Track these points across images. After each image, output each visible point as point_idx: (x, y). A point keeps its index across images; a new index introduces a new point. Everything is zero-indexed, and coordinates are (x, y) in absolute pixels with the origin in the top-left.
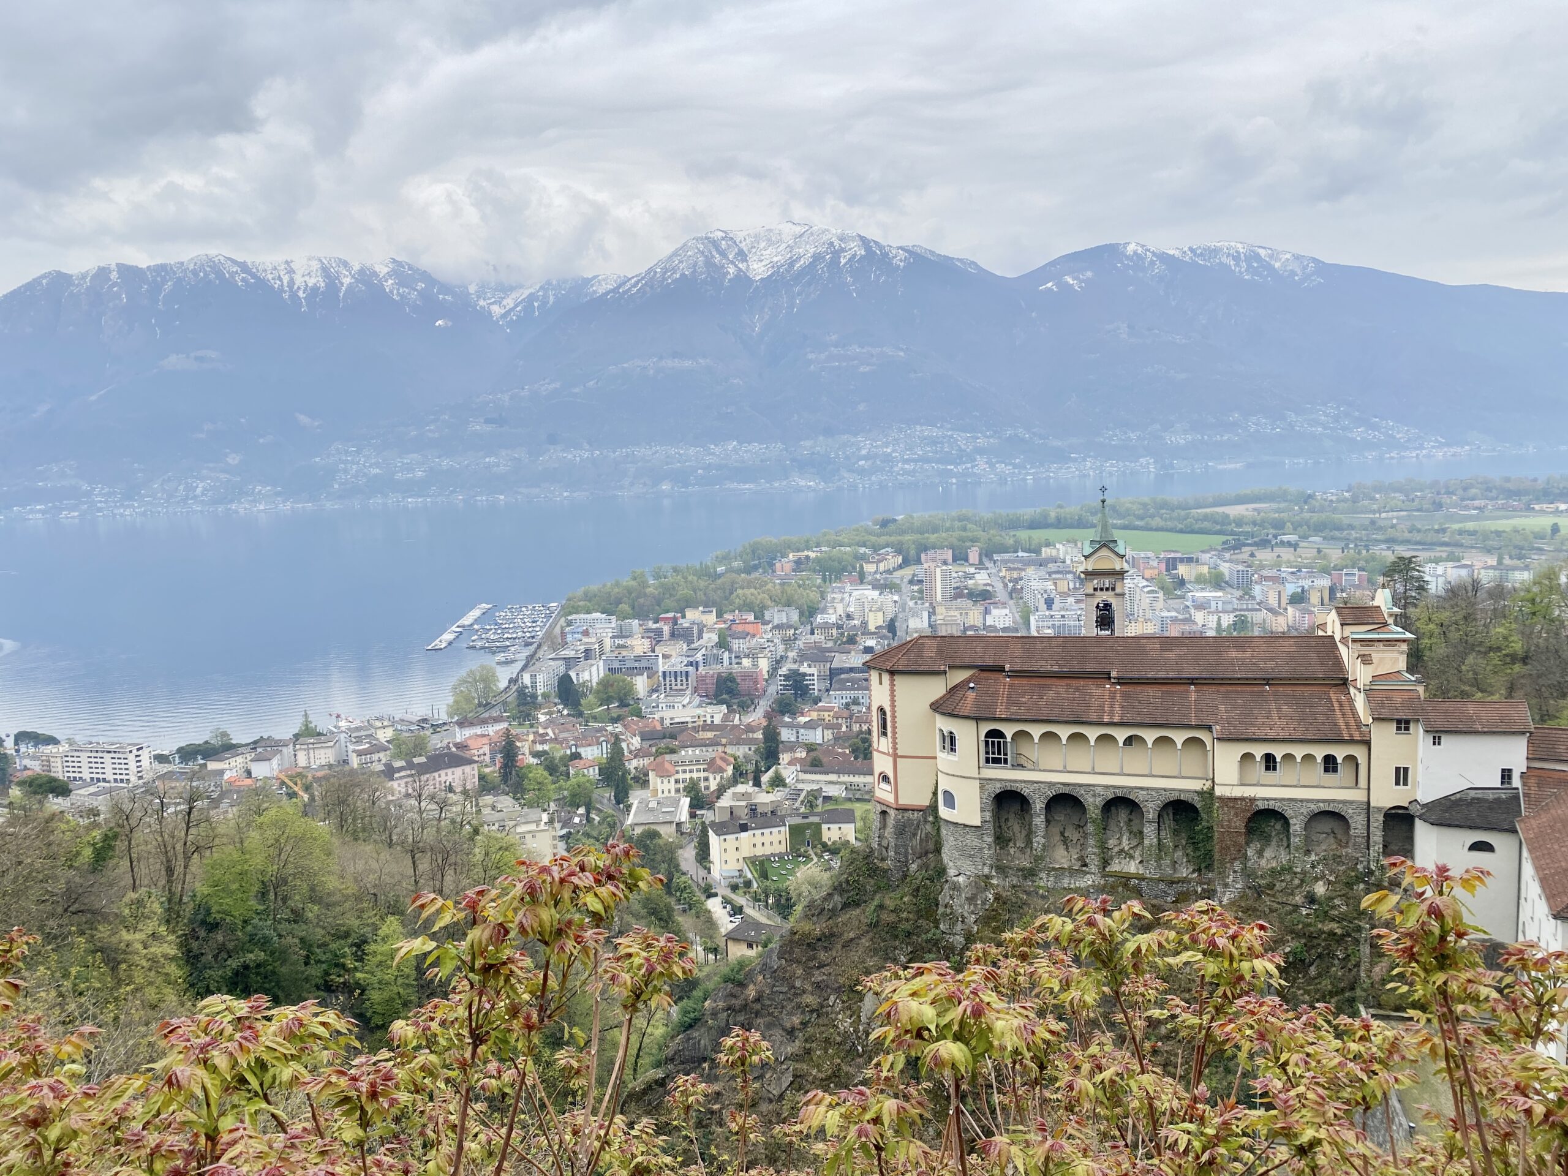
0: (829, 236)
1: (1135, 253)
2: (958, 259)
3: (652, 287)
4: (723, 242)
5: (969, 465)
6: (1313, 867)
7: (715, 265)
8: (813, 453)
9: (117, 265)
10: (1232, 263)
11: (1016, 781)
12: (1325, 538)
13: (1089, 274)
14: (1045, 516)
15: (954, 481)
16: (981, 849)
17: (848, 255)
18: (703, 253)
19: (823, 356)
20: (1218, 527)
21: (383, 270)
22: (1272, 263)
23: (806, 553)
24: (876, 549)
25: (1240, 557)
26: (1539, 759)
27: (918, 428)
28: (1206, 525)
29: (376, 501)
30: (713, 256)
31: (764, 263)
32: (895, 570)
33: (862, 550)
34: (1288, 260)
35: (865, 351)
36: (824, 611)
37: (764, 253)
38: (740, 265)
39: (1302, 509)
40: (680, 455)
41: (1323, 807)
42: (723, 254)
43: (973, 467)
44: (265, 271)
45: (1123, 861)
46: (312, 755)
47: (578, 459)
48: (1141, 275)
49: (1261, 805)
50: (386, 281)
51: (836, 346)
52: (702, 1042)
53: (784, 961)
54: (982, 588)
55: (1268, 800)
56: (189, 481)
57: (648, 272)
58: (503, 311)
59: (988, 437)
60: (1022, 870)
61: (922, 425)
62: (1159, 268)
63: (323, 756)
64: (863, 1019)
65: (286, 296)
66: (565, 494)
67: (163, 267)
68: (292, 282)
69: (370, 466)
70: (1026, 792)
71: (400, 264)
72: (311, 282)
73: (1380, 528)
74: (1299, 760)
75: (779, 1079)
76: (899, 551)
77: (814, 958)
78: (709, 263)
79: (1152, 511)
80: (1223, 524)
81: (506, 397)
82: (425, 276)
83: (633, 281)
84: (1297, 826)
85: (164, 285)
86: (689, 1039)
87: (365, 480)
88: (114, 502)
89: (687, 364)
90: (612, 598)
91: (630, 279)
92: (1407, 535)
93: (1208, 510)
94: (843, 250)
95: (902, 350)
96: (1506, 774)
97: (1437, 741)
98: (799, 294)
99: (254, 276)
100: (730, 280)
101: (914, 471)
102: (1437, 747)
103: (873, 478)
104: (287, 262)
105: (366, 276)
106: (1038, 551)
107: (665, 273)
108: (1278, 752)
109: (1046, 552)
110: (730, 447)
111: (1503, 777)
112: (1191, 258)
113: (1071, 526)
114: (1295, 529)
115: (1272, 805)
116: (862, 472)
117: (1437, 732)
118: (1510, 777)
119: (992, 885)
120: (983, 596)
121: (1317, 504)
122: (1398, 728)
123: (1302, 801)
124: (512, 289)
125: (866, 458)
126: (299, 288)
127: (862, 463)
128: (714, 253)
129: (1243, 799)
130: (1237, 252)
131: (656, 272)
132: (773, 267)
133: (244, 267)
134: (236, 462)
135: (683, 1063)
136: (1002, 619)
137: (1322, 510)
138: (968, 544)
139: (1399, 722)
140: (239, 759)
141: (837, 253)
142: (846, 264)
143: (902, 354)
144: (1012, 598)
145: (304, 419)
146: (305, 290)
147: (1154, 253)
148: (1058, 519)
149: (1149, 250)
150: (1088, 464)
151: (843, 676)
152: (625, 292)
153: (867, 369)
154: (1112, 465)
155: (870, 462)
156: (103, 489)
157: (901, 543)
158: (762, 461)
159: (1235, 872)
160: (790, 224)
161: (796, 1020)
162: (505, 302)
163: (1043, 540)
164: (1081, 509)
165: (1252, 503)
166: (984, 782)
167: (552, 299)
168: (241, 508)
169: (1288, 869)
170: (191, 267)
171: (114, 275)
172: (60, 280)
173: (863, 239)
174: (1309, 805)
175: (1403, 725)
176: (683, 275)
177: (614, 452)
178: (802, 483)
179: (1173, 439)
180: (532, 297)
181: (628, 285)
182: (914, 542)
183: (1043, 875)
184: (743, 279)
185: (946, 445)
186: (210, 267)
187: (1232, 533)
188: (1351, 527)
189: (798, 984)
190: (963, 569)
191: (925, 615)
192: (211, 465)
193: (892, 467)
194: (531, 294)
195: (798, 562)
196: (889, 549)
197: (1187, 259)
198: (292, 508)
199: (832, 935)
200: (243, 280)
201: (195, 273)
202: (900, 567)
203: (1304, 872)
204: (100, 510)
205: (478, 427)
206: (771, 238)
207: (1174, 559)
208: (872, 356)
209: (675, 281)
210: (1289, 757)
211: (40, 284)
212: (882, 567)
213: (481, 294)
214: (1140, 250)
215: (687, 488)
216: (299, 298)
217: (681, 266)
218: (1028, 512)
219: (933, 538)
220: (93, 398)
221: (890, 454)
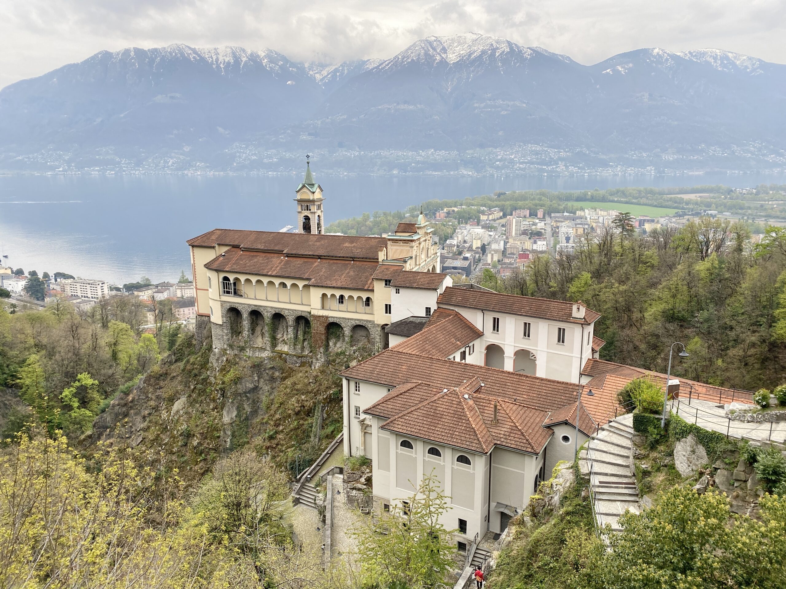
0: (491, 41)
1: (658, 54)
2: (560, 55)
3: (396, 66)
4: (435, 43)
5: (555, 167)
6: (354, 353)
7: (429, 55)
8: (473, 157)
9: (134, 48)
10: (712, 61)
11: (235, 303)
12: (732, 213)
13: (631, 65)
14: (586, 194)
15: (546, 174)
16: (223, 336)
17: (500, 51)
18: (423, 48)
19: (482, 105)
20: (676, 205)
21: (262, 54)
22: (735, 61)
23: (453, 208)
24: (490, 208)
25: (682, 221)
26: (443, 304)
27: (530, 145)
28: (670, 203)
29: (254, 173)
30: (429, 50)
31: (455, 54)
32: (498, 219)
33: (482, 208)
34: (744, 60)
35: (505, 103)
36: (452, 238)
37: (456, 49)
38: (443, 55)
39: (726, 198)
40: (404, 155)
41: (358, 323)
42: (434, 49)
43: (556, 167)
44: (204, 53)
45: (282, 345)
46: (183, 292)
47: (353, 156)
48: (660, 66)
49: (331, 320)
50: (264, 60)
51: (490, 100)
52: (108, 419)
53: (145, 385)
54: (539, 230)
55: (334, 318)
56: (166, 158)
57: (395, 58)
58: (321, 77)
59: (566, 152)
60: (239, 347)
61: (531, 144)
62: (670, 62)
63: (189, 293)
64: (172, 414)
65: (214, 66)
66: (345, 174)
67: (155, 50)
68: (217, 60)
69: (252, 155)
70: (239, 308)
71: (271, 51)
72: (227, 60)
73: (765, 209)
74: (355, 299)
75: (137, 439)
76: (502, 210)
77: (158, 384)
78: (426, 54)
79: (643, 194)
80: (680, 203)
81: (319, 122)
82: (284, 58)
83: (387, 63)
84: (347, 331)
85: (156, 59)
86: (102, 417)
87: (249, 162)
88: (130, 167)
89: (411, 107)
90: (350, 226)
91: (386, 61)
92: (778, 214)
93: (673, 196)
94: (498, 48)
95: (524, 103)
96: (428, 310)
97: (398, 292)
98: (473, 71)
99: (199, 56)
100: (437, 63)
101: (525, 168)
102: (398, 294)
103: (503, 171)
104: (215, 49)
105: (254, 58)
106: (575, 213)
107: (404, 59)
108: (346, 294)
109: (579, 213)
110: (430, 152)
111: (427, 312)
112: (689, 58)
113: (598, 201)
114: (717, 208)
115: (335, 320)
116: (497, 168)
117: (398, 286)
118: (430, 312)
119: (226, 353)
120: (538, 235)
121: (735, 195)
122: (386, 284)
123: (348, 319)
124: (326, 66)
125: (500, 161)
126: (221, 63)
127: (498, 163)
128: (430, 48)
129: (323, 317)
130: (716, 55)
131: (399, 58)
132: (460, 57)
133: (194, 51)
134: (188, 150)
135: (99, 428)
136: (541, 247)
137: (737, 198)
138: (538, 207)
139: (386, 281)
140: (150, 292)
141: (494, 50)
142: (499, 56)
143: (524, 105)
144: (553, 236)
145: (221, 130)
146: (224, 63)
147: (668, 54)
148: (592, 197)
149: (666, 53)
150: (619, 169)
151: (448, 271)
152: (382, 69)
153: (506, 113)
154: (632, 170)
155: (502, 163)
156: (126, 161)
157: (503, 205)
158: (445, 160)
159: (321, 353)
160: (471, 34)
161: (147, 412)
162: (322, 73)
163: (579, 207)
164: (606, 192)
165: (701, 193)
166: (223, 303)
167: (346, 72)
168: (189, 173)
169: (343, 353)
170: (169, 50)
171: (132, 54)
172: (106, 56)
173: (509, 42)
174: (352, 321)
175: (388, 282)
176: (413, 60)
177: (371, 153)
178: (465, 173)
179: (666, 157)
180: (336, 70)
181: (384, 65)
182: (510, 205)
183: (248, 350)
184: (444, 63)
185: (543, 155)
186: (178, 50)
187: (683, 209)
188: (749, 208)
189: (150, 395)
190: (533, 220)
191: (502, 243)
192: (176, 151)
193: (513, 166)
194: (336, 69)
195: (448, 213)
196: (497, 209)
197: (687, 58)
198: (214, 174)
199: (166, 374)
200: (194, 57)
201: (171, 53)
202: (501, 218)
203: (350, 355)
204: (124, 171)
205: (305, 137)
206: (460, 41)
207: (644, 220)
208: (509, 106)
209: (408, 63)
210: (351, 297)
211: (98, 57)
212: (491, 217)
213: (311, 68)
214: (661, 53)
215: (406, 173)
216: (221, 68)
217: (412, 55)
218: (577, 192)
219: (520, 203)
220: (122, 115)
221: (513, 159)
